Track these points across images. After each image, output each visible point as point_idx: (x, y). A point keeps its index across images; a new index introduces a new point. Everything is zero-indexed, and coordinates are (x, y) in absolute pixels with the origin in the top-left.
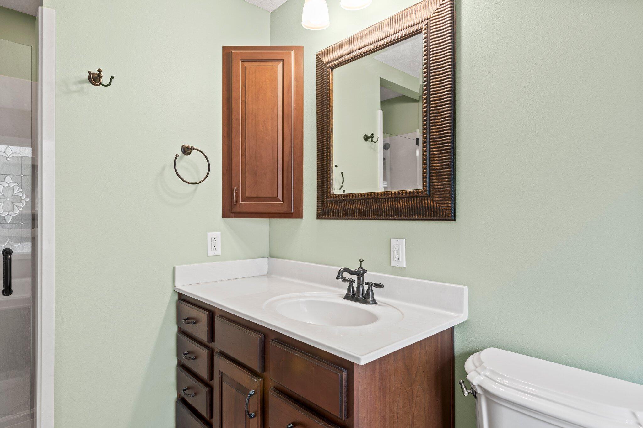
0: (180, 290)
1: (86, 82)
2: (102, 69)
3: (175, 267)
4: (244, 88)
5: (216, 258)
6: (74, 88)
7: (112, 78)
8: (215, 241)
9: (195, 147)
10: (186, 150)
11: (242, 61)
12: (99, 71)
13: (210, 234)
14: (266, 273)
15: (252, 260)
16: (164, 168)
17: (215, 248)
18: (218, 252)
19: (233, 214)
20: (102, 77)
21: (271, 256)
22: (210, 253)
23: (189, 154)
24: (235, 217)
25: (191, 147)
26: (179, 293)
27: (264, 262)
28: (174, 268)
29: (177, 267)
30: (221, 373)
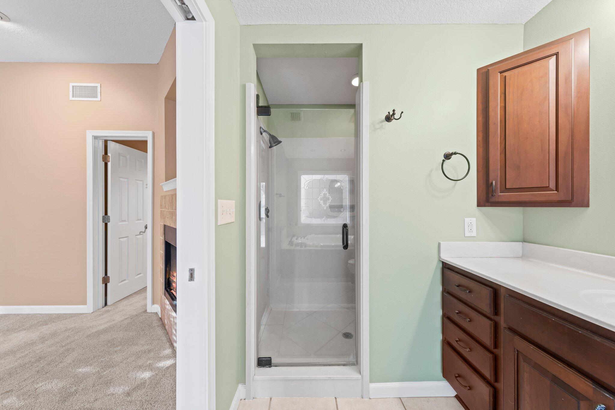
0: (443, 259)
1: (384, 121)
2: (395, 109)
3: (440, 243)
4: (503, 96)
5: (472, 238)
6: (377, 126)
7: (402, 112)
8: (471, 225)
9: (458, 152)
10: (448, 156)
11: (500, 73)
12: (394, 111)
13: (467, 220)
14: (520, 255)
15: (506, 243)
16: (431, 171)
17: (471, 231)
18: (474, 234)
19: (489, 204)
20: (395, 114)
21: (524, 241)
22: (467, 234)
23: (449, 159)
24: (491, 206)
25: (455, 152)
26: (443, 262)
27: (518, 246)
28: (439, 245)
29: (442, 243)
30: (516, 350)
